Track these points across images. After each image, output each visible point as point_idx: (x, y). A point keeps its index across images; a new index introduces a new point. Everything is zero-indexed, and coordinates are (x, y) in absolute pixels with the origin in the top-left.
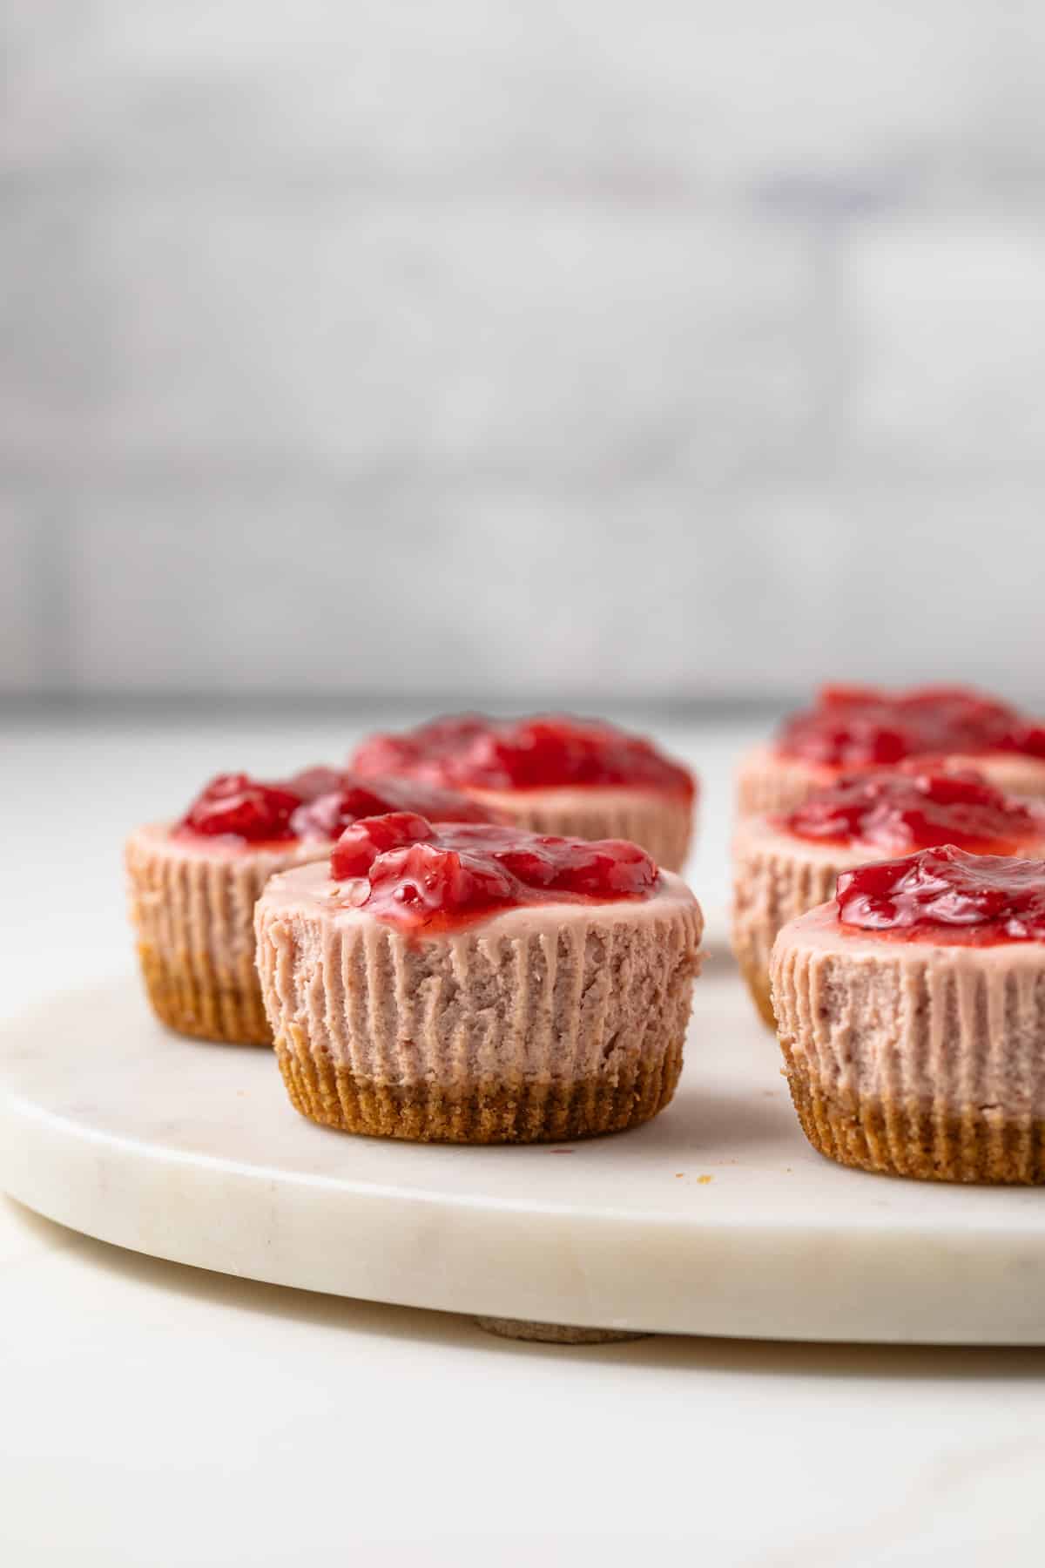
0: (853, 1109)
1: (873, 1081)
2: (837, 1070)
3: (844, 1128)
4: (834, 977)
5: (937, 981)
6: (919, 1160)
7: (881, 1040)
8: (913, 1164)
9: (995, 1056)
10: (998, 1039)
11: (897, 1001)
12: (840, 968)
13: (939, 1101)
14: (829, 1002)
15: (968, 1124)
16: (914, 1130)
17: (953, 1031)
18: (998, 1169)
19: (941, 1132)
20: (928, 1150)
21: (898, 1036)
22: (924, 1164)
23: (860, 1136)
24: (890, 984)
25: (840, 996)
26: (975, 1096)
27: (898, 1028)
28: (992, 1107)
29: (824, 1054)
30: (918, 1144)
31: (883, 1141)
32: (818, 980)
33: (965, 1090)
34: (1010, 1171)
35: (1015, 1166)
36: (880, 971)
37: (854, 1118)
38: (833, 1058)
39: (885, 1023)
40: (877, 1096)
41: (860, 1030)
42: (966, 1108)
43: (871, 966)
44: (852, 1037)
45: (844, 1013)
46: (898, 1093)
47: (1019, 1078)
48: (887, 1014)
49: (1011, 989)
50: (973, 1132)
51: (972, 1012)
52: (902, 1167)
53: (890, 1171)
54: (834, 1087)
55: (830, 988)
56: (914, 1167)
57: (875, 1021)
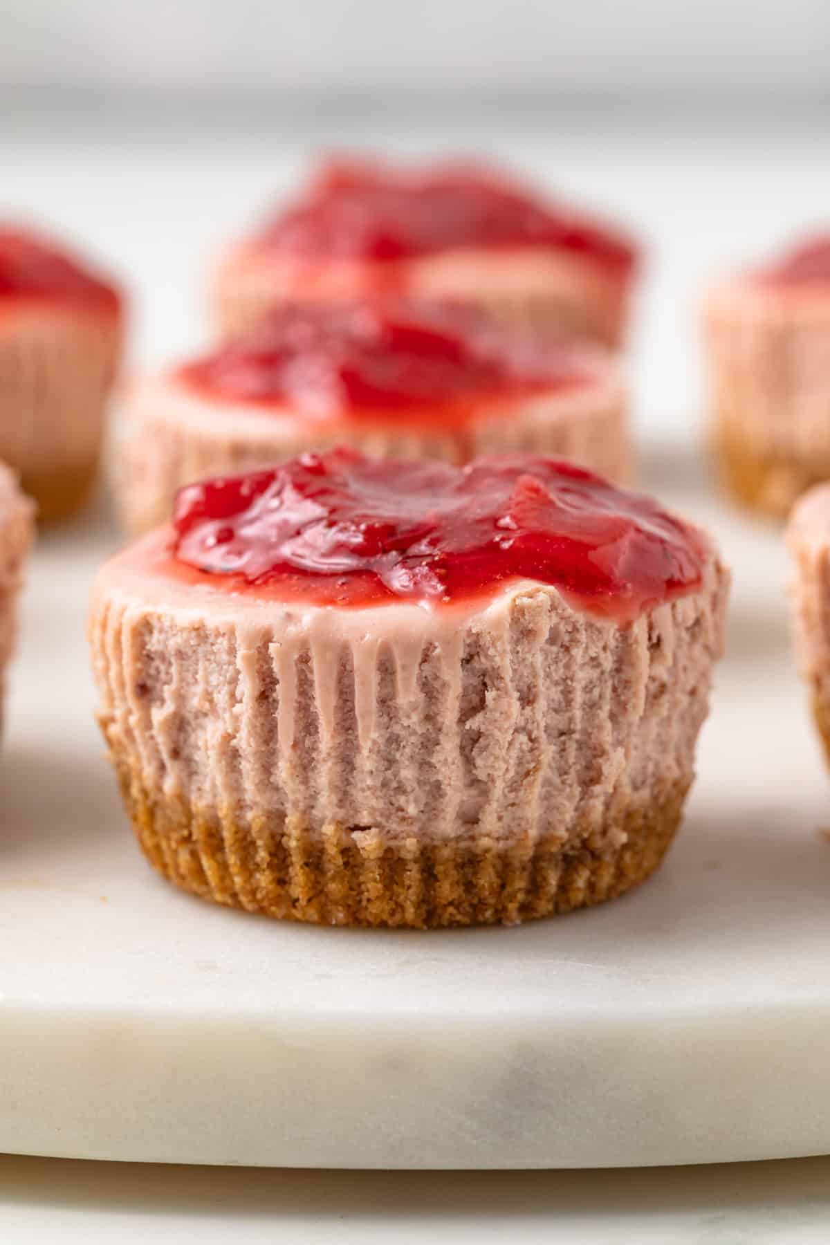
0: (184, 820)
1: (207, 786)
2: (162, 767)
3: (174, 845)
4: (154, 643)
5: (285, 655)
6: (271, 896)
7: (214, 732)
8: (263, 899)
9: (366, 761)
10: (369, 736)
11: (234, 681)
12: (161, 631)
13: (292, 819)
14: (149, 676)
15: (332, 850)
16: (262, 855)
17: (308, 725)
18: (375, 910)
19: (296, 859)
20: (282, 882)
21: (237, 730)
22: (278, 900)
23: (194, 854)
24: (224, 657)
25: (163, 668)
26: (341, 813)
27: (236, 719)
28: (363, 829)
29: (146, 744)
30: (267, 873)
31: (224, 866)
32: (133, 645)
33: (326, 804)
34: (393, 913)
35: (400, 906)
36: (211, 639)
37: (185, 833)
38: (158, 751)
39: (220, 712)
40: (213, 807)
41: (190, 717)
42: (328, 830)
43: (199, 631)
44: (180, 725)
45: (167, 691)
46: (240, 805)
47: (401, 790)
48: (221, 698)
49: (386, 669)
50: (340, 861)
51: (333, 700)
52: (250, 902)
53: (234, 905)
54: (159, 789)
55: (149, 657)
56: (265, 904)
57: (207, 706)
